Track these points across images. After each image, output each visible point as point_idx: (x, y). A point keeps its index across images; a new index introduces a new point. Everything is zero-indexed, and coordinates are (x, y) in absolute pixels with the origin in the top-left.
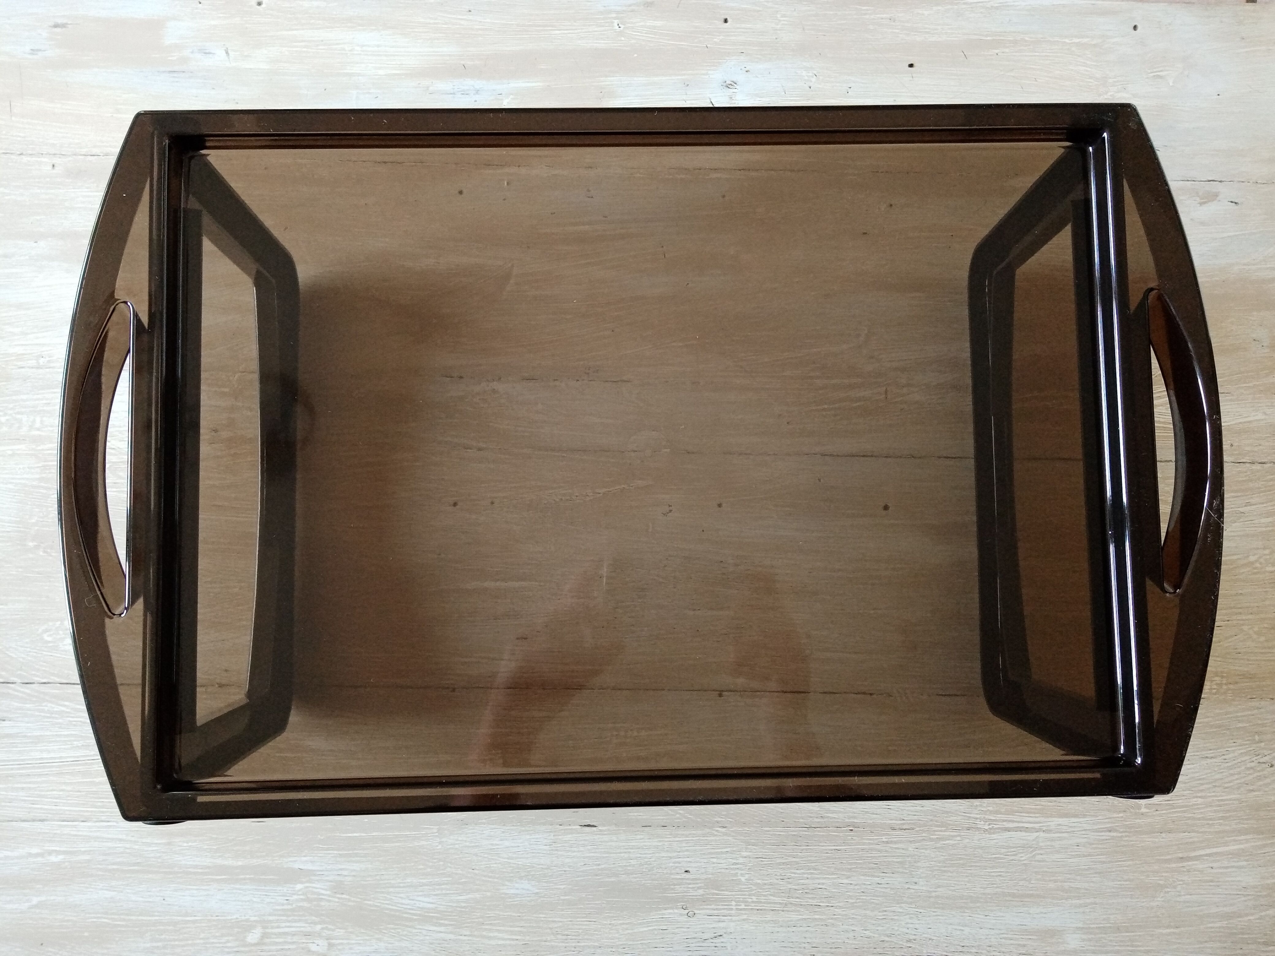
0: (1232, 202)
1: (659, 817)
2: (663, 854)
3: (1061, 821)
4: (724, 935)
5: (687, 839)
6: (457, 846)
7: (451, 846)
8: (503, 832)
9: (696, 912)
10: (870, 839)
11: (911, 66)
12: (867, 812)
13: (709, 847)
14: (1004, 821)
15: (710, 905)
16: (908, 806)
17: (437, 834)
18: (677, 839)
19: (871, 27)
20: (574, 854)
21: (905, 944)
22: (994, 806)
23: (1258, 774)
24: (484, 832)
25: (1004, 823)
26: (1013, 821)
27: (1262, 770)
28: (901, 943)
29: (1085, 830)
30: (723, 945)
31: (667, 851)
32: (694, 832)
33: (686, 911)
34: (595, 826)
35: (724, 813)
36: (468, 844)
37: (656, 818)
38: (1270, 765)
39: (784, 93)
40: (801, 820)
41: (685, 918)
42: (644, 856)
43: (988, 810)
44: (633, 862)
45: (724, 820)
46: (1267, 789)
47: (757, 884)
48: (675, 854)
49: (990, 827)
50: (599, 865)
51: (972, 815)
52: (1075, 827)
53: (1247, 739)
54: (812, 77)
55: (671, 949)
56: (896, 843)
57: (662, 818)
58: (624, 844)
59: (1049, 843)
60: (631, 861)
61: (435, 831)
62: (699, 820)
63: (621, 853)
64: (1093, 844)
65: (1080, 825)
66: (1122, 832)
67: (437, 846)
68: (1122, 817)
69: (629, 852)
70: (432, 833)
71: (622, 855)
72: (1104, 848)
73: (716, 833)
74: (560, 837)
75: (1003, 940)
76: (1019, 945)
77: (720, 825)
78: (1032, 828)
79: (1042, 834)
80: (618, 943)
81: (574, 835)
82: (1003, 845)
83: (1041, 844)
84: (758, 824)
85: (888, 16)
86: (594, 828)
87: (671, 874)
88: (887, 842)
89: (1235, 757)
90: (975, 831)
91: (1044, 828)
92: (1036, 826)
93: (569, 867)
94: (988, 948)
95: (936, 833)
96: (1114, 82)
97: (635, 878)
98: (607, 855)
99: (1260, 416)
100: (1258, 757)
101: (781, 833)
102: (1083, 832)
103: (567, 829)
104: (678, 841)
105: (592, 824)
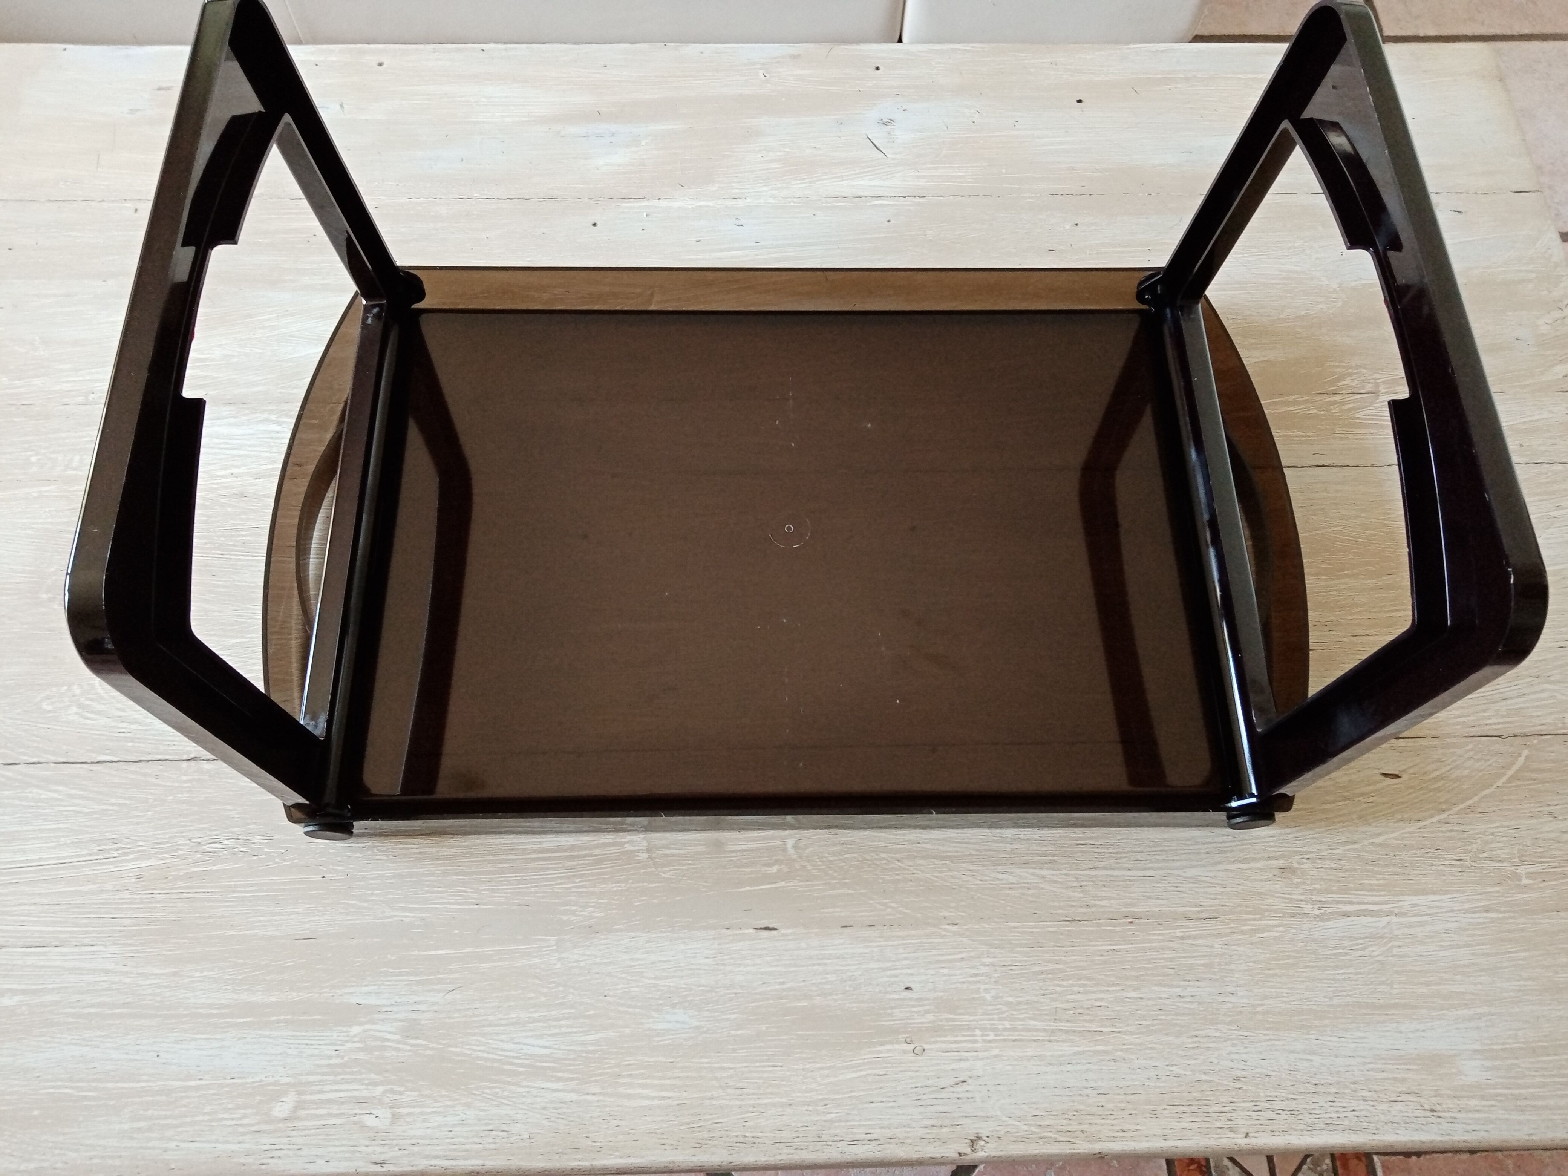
1: (863, 914)
2: (872, 965)
3: (1415, 899)
4: (970, 1081)
5: (905, 942)
6: (583, 964)
7: (575, 964)
8: (648, 942)
9: (926, 1047)
10: (1159, 934)
11: (1080, 101)
12: (1150, 897)
13: (935, 952)
14: (1338, 902)
15: (945, 1036)
16: (1204, 887)
17: (555, 947)
18: (890, 943)
19: (1032, 70)
20: (748, 969)
21: (1231, 1084)
22: (1322, 883)
24: (622, 942)
25: (1340, 906)
26: (1351, 903)
28: (1225, 1082)
29: (1452, 911)
30: (969, 1095)
31: (878, 961)
32: (913, 932)
33: (911, 1047)
34: (776, 929)
35: (954, 905)
36: (598, 960)
37: (860, 914)
39: (945, 128)
40: (1060, 911)
41: (911, 1057)
42: (846, 968)
43: (1315, 889)
44: (831, 978)
45: (952, 914)
47: (1008, 1004)
48: (889, 965)
49: (1322, 911)
50: (784, 983)
51: (1294, 897)
52: (1438, 907)
54: (975, 113)
55: (893, 1104)
56: (1195, 938)
57: (867, 914)
58: (816, 952)
59: (1406, 931)
60: (828, 976)
61: (553, 943)
62: (919, 915)
63: (814, 965)
64: (1468, 930)
65: (1444, 904)
66: (1504, 912)
67: (555, 964)
68: (1498, 892)
69: (825, 964)
70: (548, 947)
71: (816, 967)
72: (1482, 935)
73: (943, 933)
74: (727, 946)
75: (1371, 1073)
76: (1395, 1079)
77: (949, 922)
78: (1378, 911)
79: (1395, 919)
80: (816, 1098)
81: (747, 942)
82: (1344, 937)
83: (1396, 932)
84: (1001, 918)
85: (1049, 60)
86: (775, 932)
87: (886, 993)
88: (1182, 938)
90: (1303, 918)
91: (1396, 911)
92: (1385, 907)
93: (742, 987)
94: (1352, 1086)
95: (1248, 922)
97: (836, 1000)
98: (794, 969)
101: (1035, 930)
102: (1450, 914)
103: (736, 935)
104: (892, 946)
105: (771, 926)
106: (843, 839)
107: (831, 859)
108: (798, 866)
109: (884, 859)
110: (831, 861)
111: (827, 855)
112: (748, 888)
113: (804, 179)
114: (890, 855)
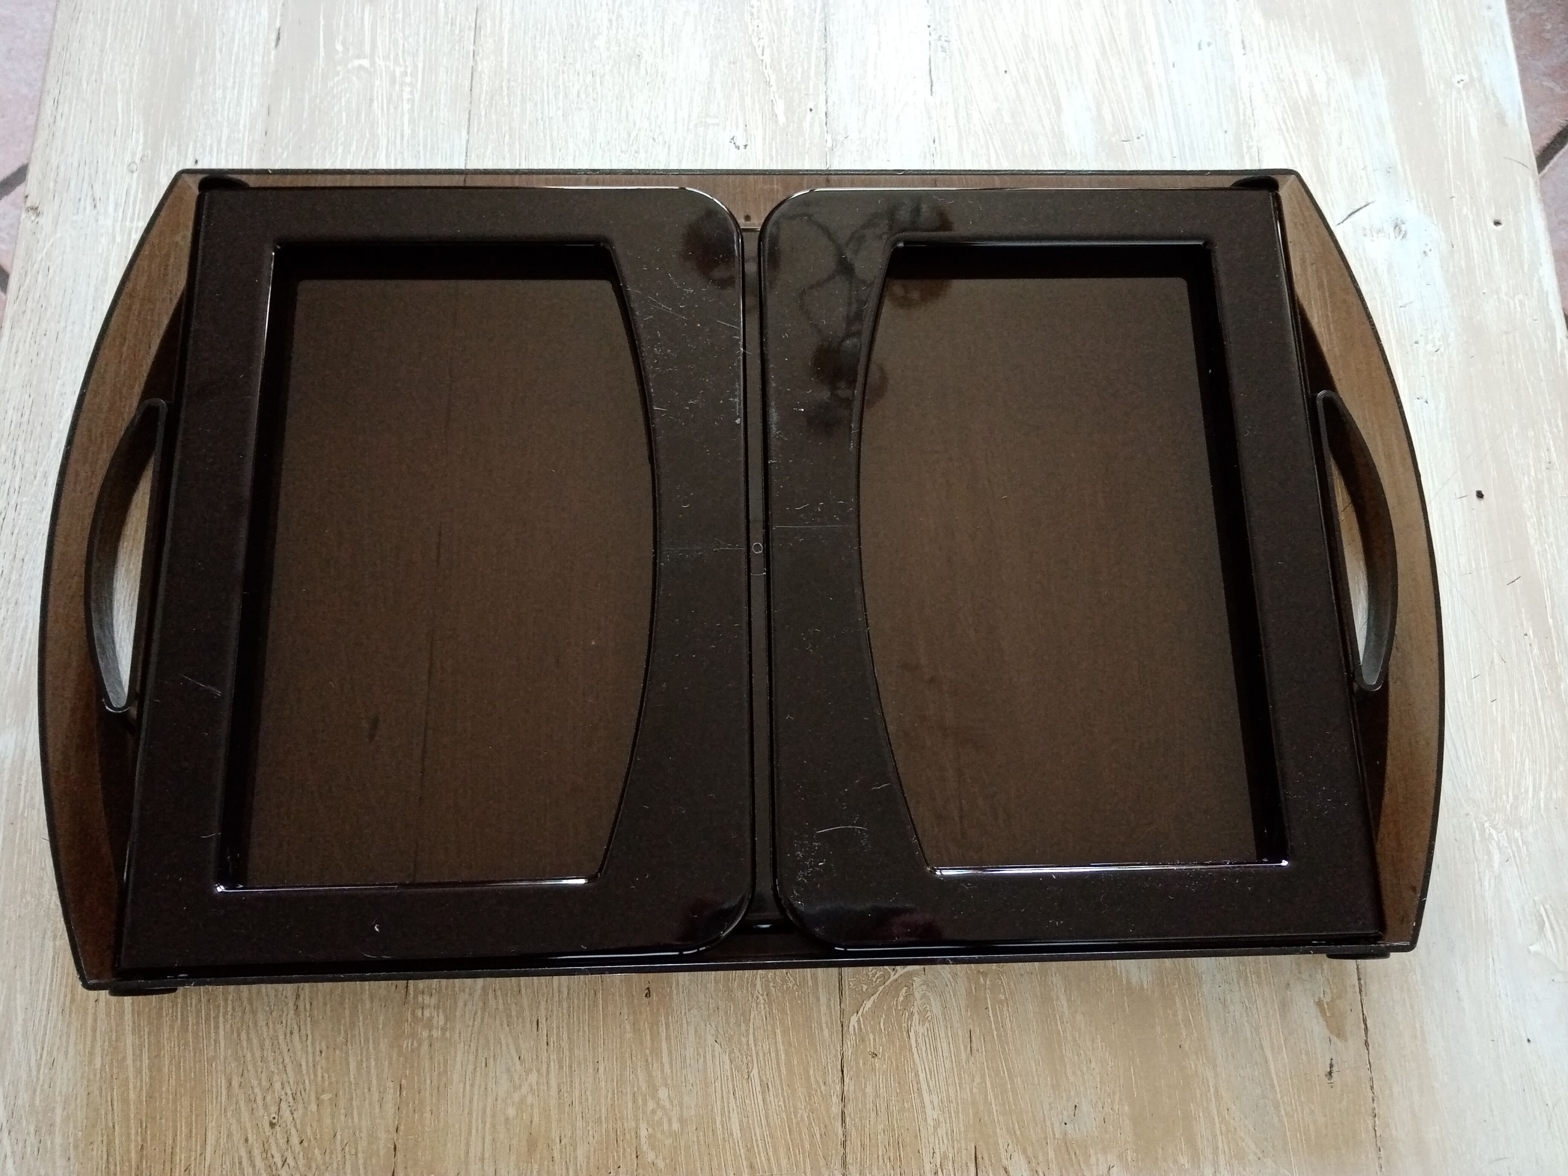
0: (1331, 1066)
1: (280, 126)
2: (226, 131)
4: (95, 212)
9: (135, 175)
11: (1480, 495)
15: (142, 193)
18: (245, 149)
19: (1531, 433)
20: (240, 21)
21: (42, 469)
23: (259, 1098)
27: (266, 1107)
28: (44, 463)
30: (81, 210)
31: (229, 137)
33: (137, 160)
34: (276, 46)
37: (280, 124)
38: (274, 1121)
39: (1400, 305)
41: (128, 159)
42: (226, 107)
44: (219, 93)
46: (229, 1113)
48: (223, 146)
50: (221, 51)
53: (326, 1075)
54: (1434, 346)
55: (86, 141)
57: (280, 129)
58: (247, 81)
60: (221, 90)
63: (234, 78)
69: (234, 88)
71: (231, 80)
75: (23, 624)
76: (11, 651)
80: (104, 74)
81: (267, 21)
85: (1554, 458)
86: (273, 44)
87: (195, 142)
89: (295, 1053)
93: (223, 15)
94: (14, 600)
96: (1517, 841)
97: (196, 95)
98: (233, 61)
99: (932, 1114)
100: (291, 1099)
103: (277, 11)
104: (242, 152)
105: (281, 41)
106: (363, 113)
107: (343, 99)
108: (339, 68)
109: (337, 150)
110: (341, 99)
111: (347, 95)
112: (322, 23)
113: (1285, 122)
114: (340, 156)
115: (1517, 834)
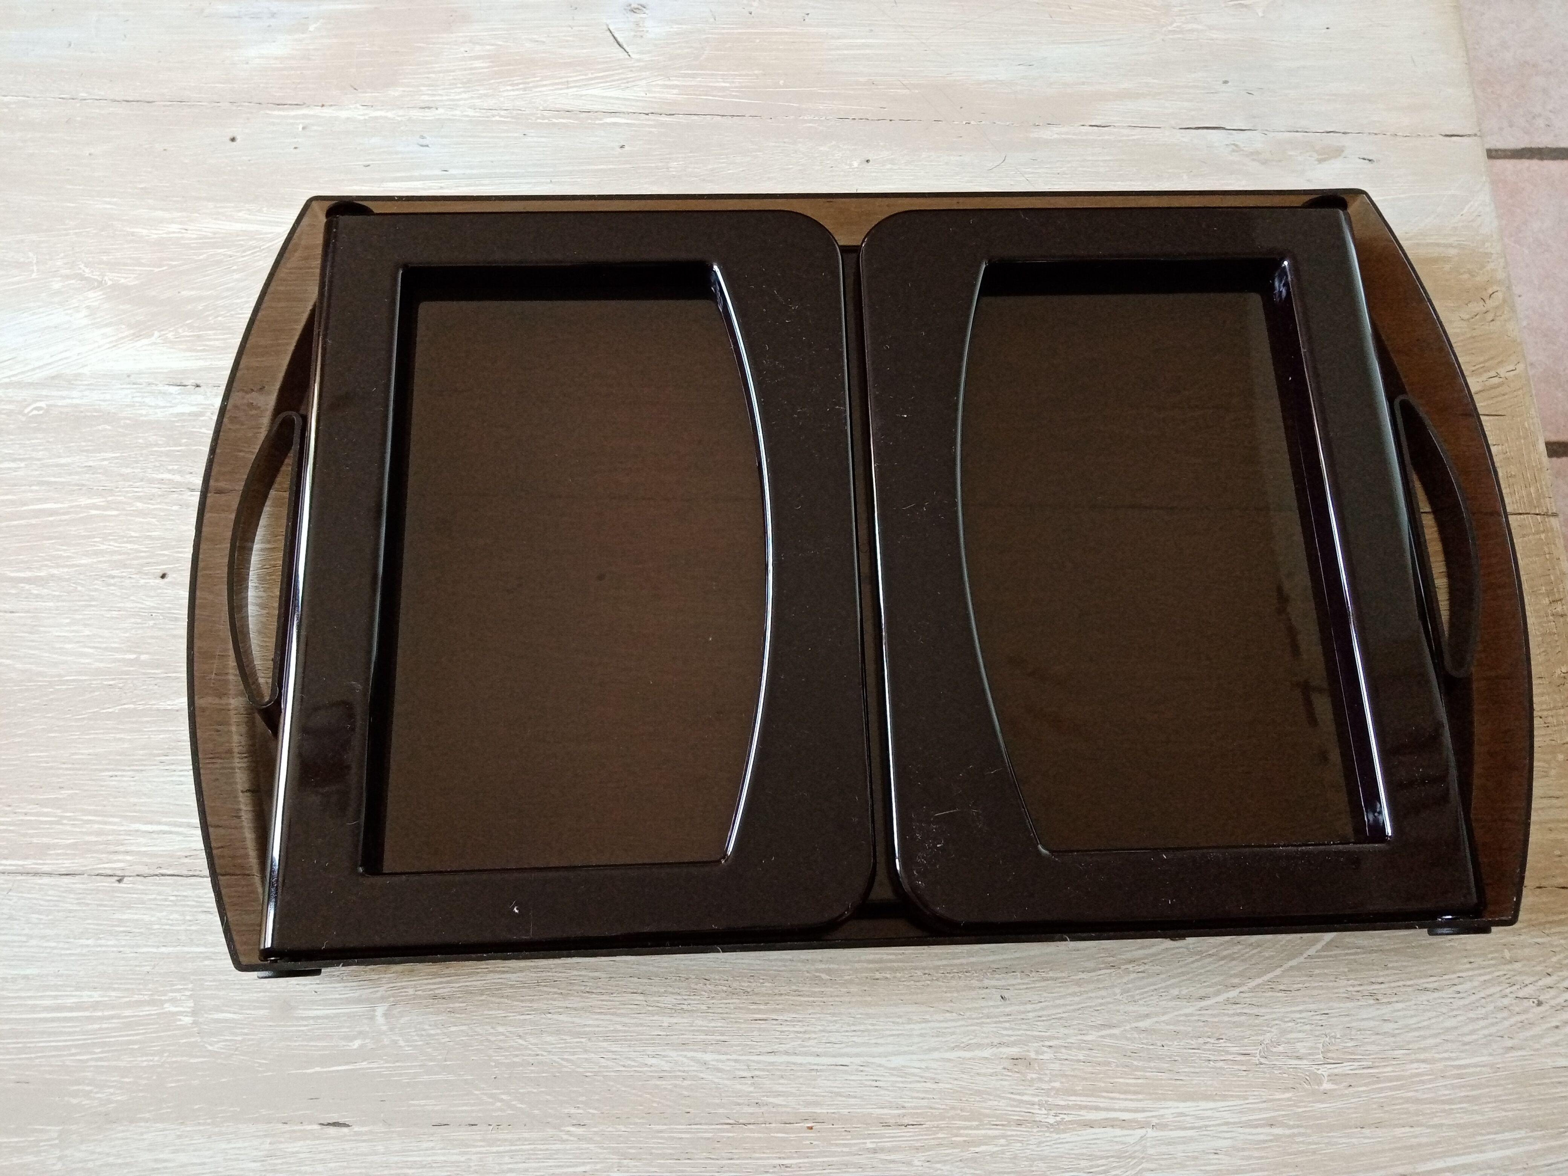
1: (464, 1108)
3: (1183, 1107)
5: (513, 1148)
6: (90, 1165)
7: (81, 1165)
8: (179, 1137)
10: (845, 1145)
12: (839, 1094)
13: (551, 1163)
14: (1081, 1108)
16: (910, 1082)
17: (57, 1142)
18: (495, 1149)
22: (1064, 1080)
23: (1519, 1018)
24: (145, 1136)
25: (1082, 1112)
26: (1097, 1109)
27: (1526, 1011)
29: (1227, 1124)
32: (526, 1135)
34: (348, 1126)
35: (584, 1098)
36: (111, 1160)
37: (460, 1109)
38: (1536, 1002)
39: (712, 20)
40: (721, 1111)
43: (1053, 1088)
45: (580, 1111)
46: (1537, 1046)
49: (1058, 1119)
51: (1025, 1098)
52: (1208, 1117)
53: (1490, 956)
54: (754, 1)
56: (890, 1151)
57: (468, 1108)
58: (396, 1159)
59: (1164, 1149)
61: (55, 1135)
62: (536, 1112)
64: (1243, 1150)
65: (1217, 1114)
66: (1293, 1127)
67: (54, 1165)
68: (1289, 1099)
70: (48, 1140)
72: (1262, 1158)
73: (565, 1137)
74: (282, 1146)
77: (575, 1122)
78: (1131, 1121)
79: (1151, 1133)
81: (308, 1142)
82: (1082, 1154)
83: (1151, 1151)
84: (643, 1118)
86: (345, 1130)
88: (875, 1151)
89: (1475, 987)
90: (1032, 1127)
91: (1155, 1121)
92: (1140, 1116)
95: (962, 1131)
96: (1180, 11)
100: (1515, 988)
101: (683, 1136)
102: (1225, 1128)
103: (294, 1131)
104: (497, 1152)
105: (341, 1121)
106: (451, 1005)
107: (432, 1032)
108: (386, 1041)
109: (502, 1034)
110: (429, 1035)
111: (427, 1027)
112: (318, 1069)
113: (518, 84)
114: (510, 1029)
115: (1176, 9)
